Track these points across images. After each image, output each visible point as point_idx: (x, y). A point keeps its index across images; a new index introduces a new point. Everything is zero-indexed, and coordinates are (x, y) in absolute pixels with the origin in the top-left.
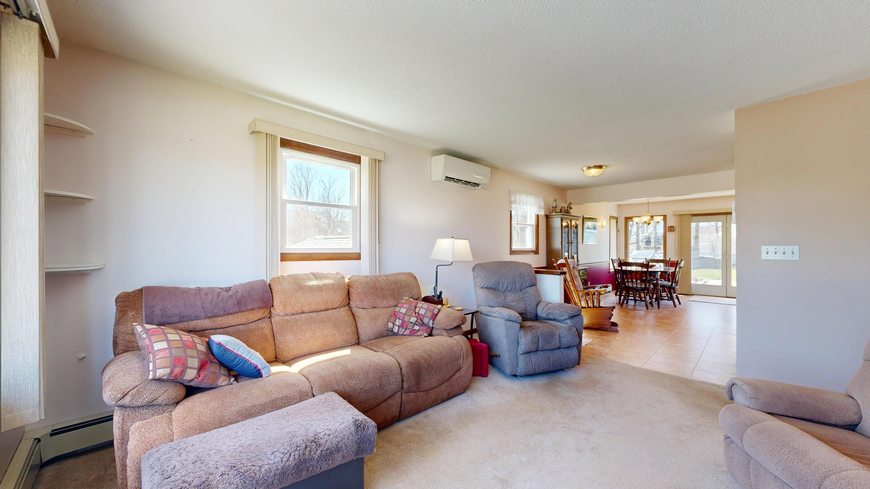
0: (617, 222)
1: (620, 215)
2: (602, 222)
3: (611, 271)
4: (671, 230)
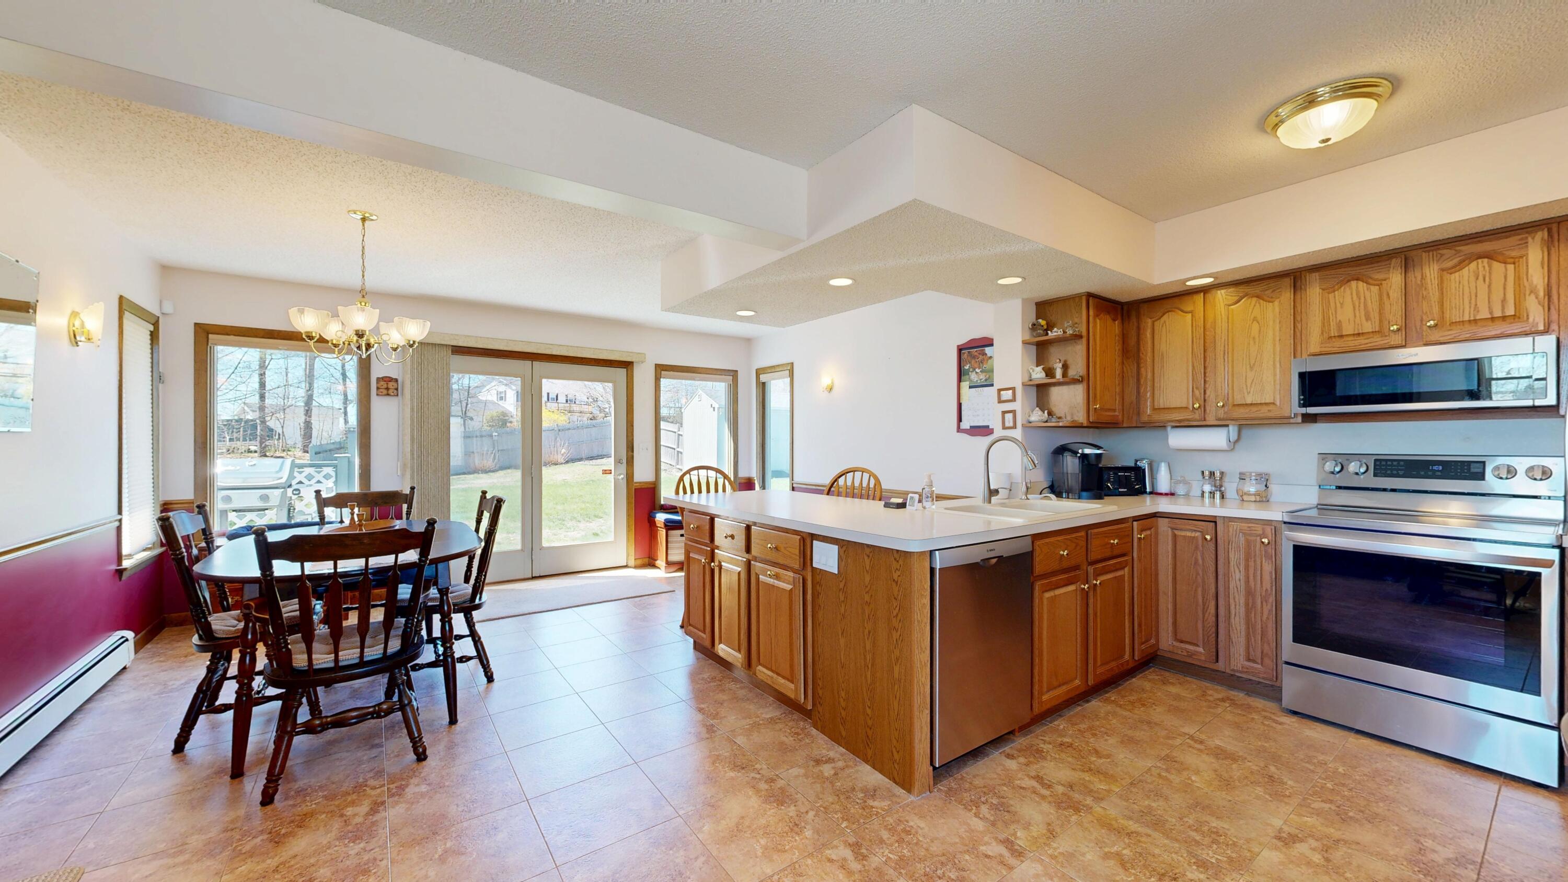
0: (154, 336)
1: (168, 308)
2: (75, 314)
3: (126, 564)
4: (387, 389)
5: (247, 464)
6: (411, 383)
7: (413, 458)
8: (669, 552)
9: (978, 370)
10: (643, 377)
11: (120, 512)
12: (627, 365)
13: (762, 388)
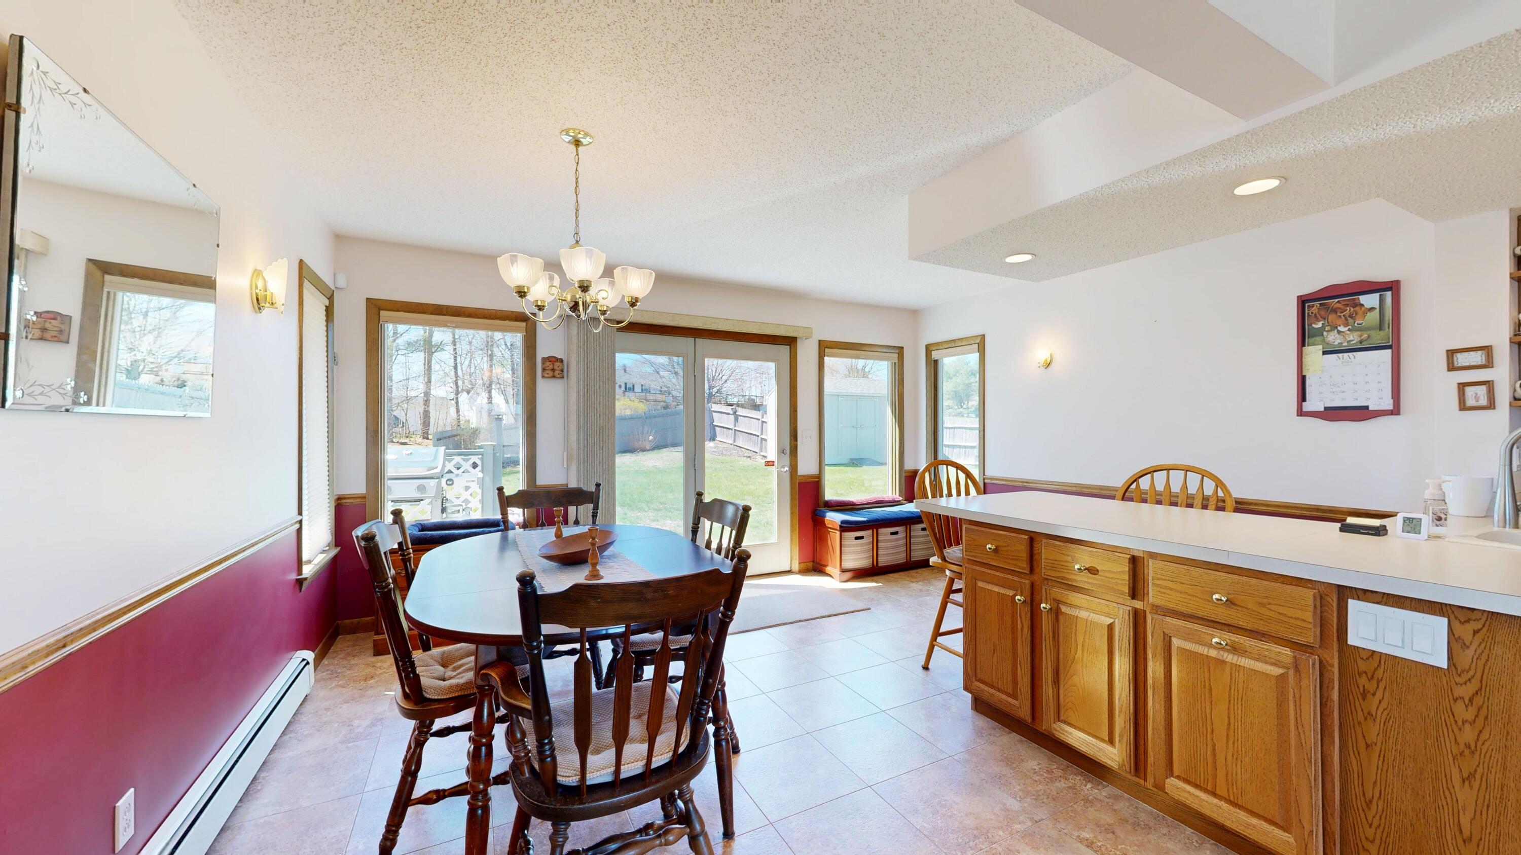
2: (257, 273)
3: (306, 574)
4: (553, 370)
5: (404, 452)
6: (578, 362)
7: (579, 449)
8: (842, 558)
9: (1341, 328)
10: (807, 353)
11: (300, 513)
12: (790, 341)
13: (934, 366)
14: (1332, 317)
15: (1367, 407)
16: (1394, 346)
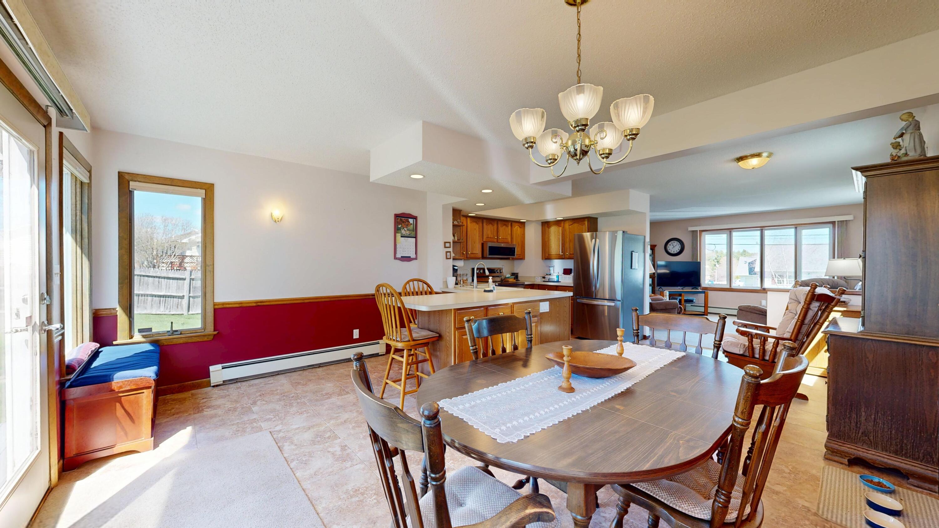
9: (405, 229)
14: (403, 224)
15: (410, 257)
16: (416, 237)
